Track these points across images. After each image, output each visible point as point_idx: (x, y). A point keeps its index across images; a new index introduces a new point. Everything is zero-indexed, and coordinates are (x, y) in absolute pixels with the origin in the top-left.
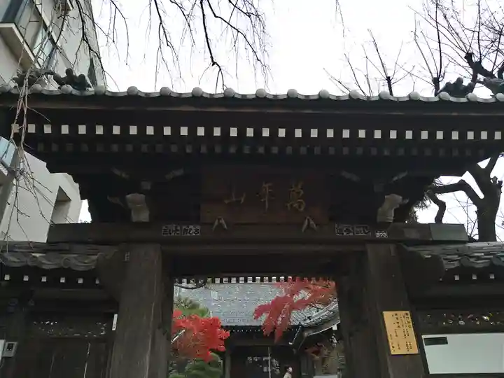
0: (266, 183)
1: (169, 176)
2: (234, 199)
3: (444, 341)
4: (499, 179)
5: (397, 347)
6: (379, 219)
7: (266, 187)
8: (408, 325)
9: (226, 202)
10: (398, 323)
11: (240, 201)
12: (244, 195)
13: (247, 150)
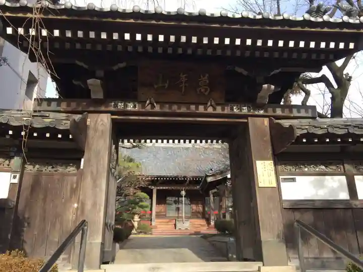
0: (184, 74)
1: (115, 68)
2: (160, 85)
3: (294, 180)
4: (350, 75)
5: (262, 182)
6: (258, 101)
7: (183, 77)
8: (271, 169)
9: (156, 86)
10: (265, 168)
11: (165, 86)
12: (168, 82)
13: (170, 51)
